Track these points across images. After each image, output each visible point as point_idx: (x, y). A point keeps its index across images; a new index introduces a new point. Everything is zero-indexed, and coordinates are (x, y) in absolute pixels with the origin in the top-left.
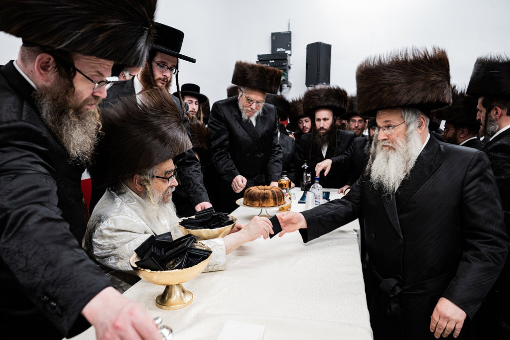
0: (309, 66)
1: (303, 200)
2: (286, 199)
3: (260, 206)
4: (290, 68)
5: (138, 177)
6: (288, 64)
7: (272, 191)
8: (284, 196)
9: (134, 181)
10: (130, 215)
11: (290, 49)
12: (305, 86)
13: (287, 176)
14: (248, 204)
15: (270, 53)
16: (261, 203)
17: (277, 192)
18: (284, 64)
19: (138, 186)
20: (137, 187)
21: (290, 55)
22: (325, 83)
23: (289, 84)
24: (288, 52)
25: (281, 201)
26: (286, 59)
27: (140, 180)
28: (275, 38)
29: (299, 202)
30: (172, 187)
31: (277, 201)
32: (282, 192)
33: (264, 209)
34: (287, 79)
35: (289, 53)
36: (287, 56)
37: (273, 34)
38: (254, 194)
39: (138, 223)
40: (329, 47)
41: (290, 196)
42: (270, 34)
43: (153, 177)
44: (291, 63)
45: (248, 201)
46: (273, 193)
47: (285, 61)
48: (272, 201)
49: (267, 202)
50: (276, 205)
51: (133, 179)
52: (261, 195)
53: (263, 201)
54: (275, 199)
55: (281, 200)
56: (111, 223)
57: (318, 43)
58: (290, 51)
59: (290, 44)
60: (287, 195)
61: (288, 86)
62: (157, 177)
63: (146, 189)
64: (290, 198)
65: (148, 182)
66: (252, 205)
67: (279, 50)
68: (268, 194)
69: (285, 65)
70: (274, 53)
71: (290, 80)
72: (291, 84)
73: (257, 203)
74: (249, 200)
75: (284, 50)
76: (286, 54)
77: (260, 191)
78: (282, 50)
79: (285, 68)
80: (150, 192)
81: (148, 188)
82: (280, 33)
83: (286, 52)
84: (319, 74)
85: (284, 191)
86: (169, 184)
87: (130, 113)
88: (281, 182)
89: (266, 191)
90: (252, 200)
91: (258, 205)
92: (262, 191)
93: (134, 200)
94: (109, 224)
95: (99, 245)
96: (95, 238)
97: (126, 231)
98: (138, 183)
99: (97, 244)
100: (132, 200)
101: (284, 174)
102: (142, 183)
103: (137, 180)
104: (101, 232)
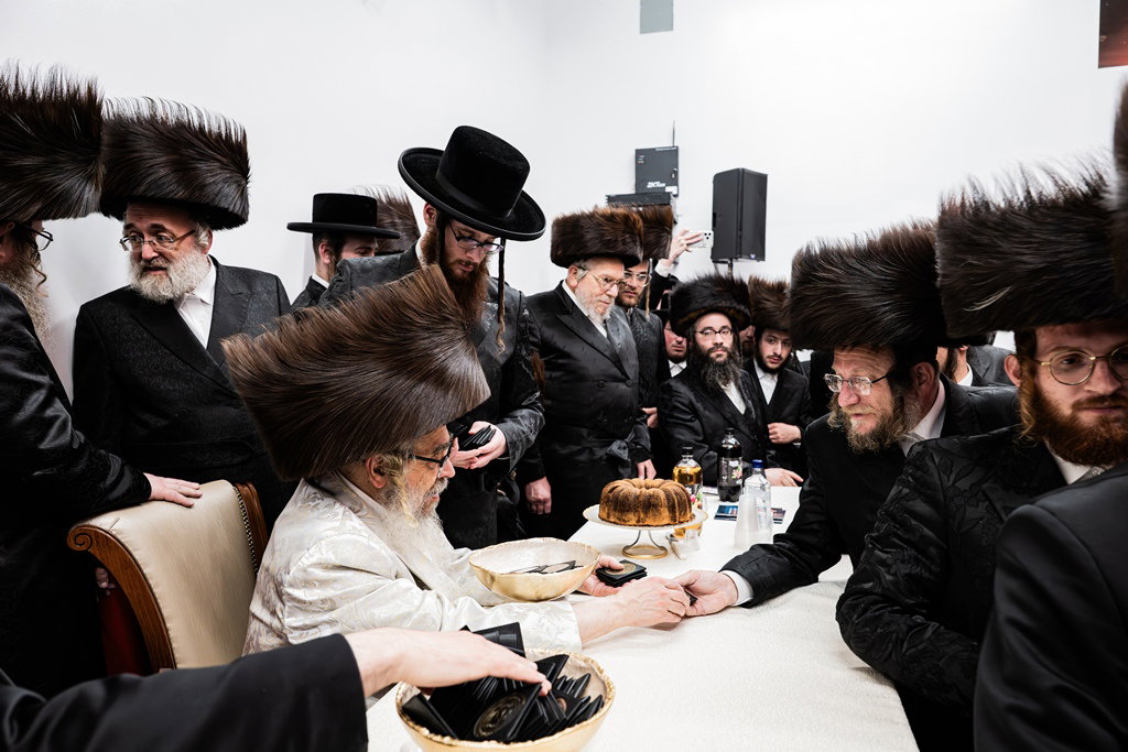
0: (718, 219)
1: (722, 514)
2: (694, 507)
3: (640, 523)
5: (376, 457)
7: (665, 491)
8: (689, 501)
9: (367, 464)
10: (366, 535)
11: (675, 182)
12: (711, 261)
13: (693, 458)
14: (612, 520)
15: (633, 192)
16: (642, 516)
17: (676, 494)
19: (374, 478)
20: (371, 479)
21: (676, 196)
22: (753, 256)
24: (672, 189)
25: (685, 513)
27: (381, 462)
28: (644, 159)
29: (717, 517)
30: (442, 479)
31: (677, 514)
32: (687, 494)
33: (645, 531)
35: (675, 193)
36: (669, 199)
37: (639, 152)
38: (626, 497)
39: (383, 552)
40: (761, 181)
41: (700, 502)
42: (634, 153)
43: (411, 456)
45: (612, 513)
46: (668, 496)
48: (666, 513)
49: (654, 516)
50: (674, 521)
52: (641, 499)
53: (646, 513)
54: (672, 509)
55: (686, 510)
56: (327, 552)
57: (738, 170)
58: (676, 187)
59: (676, 173)
60: (694, 500)
62: (418, 458)
64: (700, 507)
65: (397, 467)
66: (621, 522)
67: (651, 185)
68: (657, 497)
70: (641, 191)
73: (632, 518)
74: (615, 509)
75: (664, 185)
76: (669, 193)
77: (638, 491)
78: (659, 184)
80: (400, 490)
81: (397, 481)
82: (654, 149)
83: (668, 189)
84: (741, 237)
85: (689, 490)
86: (440, 472)
88: (680, 471)
89: (651, 491)
90: (621, 509)
91: (634, 522)
92: (644, 489)
93: (361, 507)
94: (324, 552)
95: (299, 601)
96: (291, 586)
97: (358, 570)
98: (377, 471)
99: (294, 599)
100: (357, 508)
101: (685, 452)
102: (386, 470)
103: (373, 463)
104: (305, 571)
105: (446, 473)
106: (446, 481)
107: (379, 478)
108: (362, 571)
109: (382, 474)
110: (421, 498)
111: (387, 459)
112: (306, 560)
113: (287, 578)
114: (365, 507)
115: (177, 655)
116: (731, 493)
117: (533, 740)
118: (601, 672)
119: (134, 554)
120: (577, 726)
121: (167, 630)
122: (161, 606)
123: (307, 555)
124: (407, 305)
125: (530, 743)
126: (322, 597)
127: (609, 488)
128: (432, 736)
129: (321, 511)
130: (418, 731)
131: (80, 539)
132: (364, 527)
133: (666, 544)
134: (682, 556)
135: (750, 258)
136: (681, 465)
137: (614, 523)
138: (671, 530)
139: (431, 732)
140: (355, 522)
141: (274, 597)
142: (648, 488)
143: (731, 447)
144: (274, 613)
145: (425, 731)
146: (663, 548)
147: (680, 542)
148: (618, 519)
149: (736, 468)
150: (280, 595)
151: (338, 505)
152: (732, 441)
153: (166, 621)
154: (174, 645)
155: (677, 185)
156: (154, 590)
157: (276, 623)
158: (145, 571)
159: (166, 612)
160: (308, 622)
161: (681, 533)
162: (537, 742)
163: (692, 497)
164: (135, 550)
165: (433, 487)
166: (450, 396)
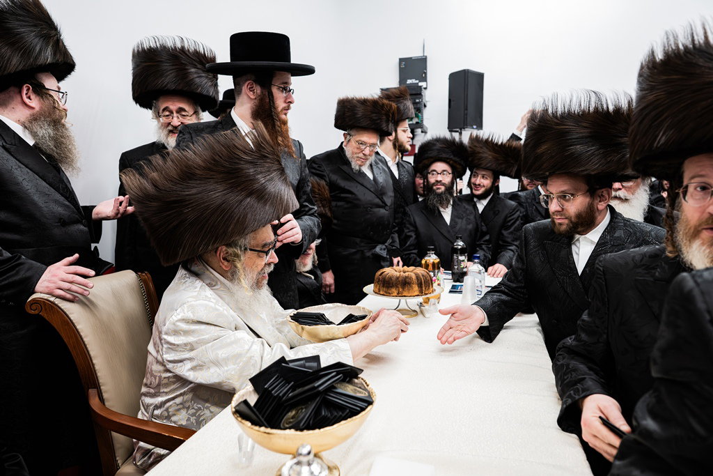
0: (452, 103)
1: (454, 290)
2: (435, 285)
3: (399, 295)
4: (425, 106)
5: (224, 249)
6: (424, 101)
8: (432, 280)
9: (218, 255)
10: (214, 301)
11: (425, 79)
12: (448, 130)
13: (435, 254)
14: (381, 293)
17: (423, 276)
18: (417, 101)
19: (223, 264)
20: (221, 264)
21: (425, 88)
22: (475, 127)
23: (425, 128)
24: (423, 84)
25: (429, 288)
26: (420, 94)
27: (227, 253)
28: (405, 65)
29: (451, 292)
30: (269, 264)
31: (424, 289)
32: (430, 276)
33: (403, 300)
34: (422, 121)
35: (425, 86)
36: (421, 90)
37: (401, 60)
38: (390, 278)
39: (225, 312)
40: (480, 77)
41: (439, 282)
42: (398, 60)
43: (246, 249)
44: (427, 100)
45: (381, 289)
46: (418, 277)
47: (419, 96)
48: (416, 288)
49: (409, 290)
50: (421, 293)
51: (216, 252)
52: (400, 279)
53: (403, 289)
54: (420, 285)
55: (429, 286)
56: (188, 312)
57: (464, 70)
58: (425, 83)
59: (426, 73)
60: (435, 281)
61: (422, 132)
62: (251, 250)
63: (236, 267)
64: (439, 285)
65: (237, 256)
66: (388, 294)
67: (409, 81)
68: (411, 278)
69: (419, 103)
71: (425, 123)
72: (427, 128)
73: (395, 291)
74: (383, 286)
75: (417, 81)
76: (421, 86)
77: (398, 274)
78: (414, 81)
79: (418, 106)
80: (241, 271)
81: (239, 265)
82: (411, 58)
83: (420, 84)
84: (467, 114)
85: (432, 274)
86: (267, 259)
87: (217, 158)
88: (426, 262)
89: (407, 274)
90: (388, 286)
91: (395, 294)
92: (402, 273)
93: (217, 283)
94: (186, 311)
95: (171, 344)
96: (166, 334)
97: (208, 324)
98: (224, 259)
99: (168, 343)
100: (214, 283)
101: (429, 250)
102: (229, 258)
103: (222, 254)
104: (174, 324)
105: (271, 260)
106: (272, 266)
107: (226, 263)
108: (211, 324)
109: (228, 261)
110: (255, 277)
111: (230, 250)
112: (176, 317)
113: (164, 329)
114: (219, 283)
115: (100, 381)
116: (459, 276)
117: (320, 428)
118: (368, 386)
119: (70, 316)
120: (349, 419)
121: (93, 365)
122: (89, 349)
123: (175, 314)
124: (236, 146)
125: (317, 431)
126: (185, 342)
127: (379, 273)
128: (253, 427)
129: (187, 285)
130: (243, 424)
131: (34, 307)
132: (215, 296)
133: (417, 308)
134: (427, 315)
135: (473, 128)
136: (426, 258)
137: (383, 295)
138: (420, 299)
139: (252, 424)
140: (208, 292)
141: (158, 341)
142: (404, 272)
143: (460, 247)
144: (158, 352)
145: (249, 424)
146: (415, 311)
147: (426, 307)
148: (385, 292)
149: (463, 261)
150: (161, 339)
151: (198, 281)
152: (460, 244)
153: (93, 359)
154: (99, 374)
155: (426, 81)
156: (85, 339)
157: (159, 358)
158: (78, 327)
159: (92, 353)
160: (176, 358)
161: (427, 301)
162: (322, 430)
163: (434, 278)
164: (71, 314)
165: (262, 269)
166: (267, 208)
